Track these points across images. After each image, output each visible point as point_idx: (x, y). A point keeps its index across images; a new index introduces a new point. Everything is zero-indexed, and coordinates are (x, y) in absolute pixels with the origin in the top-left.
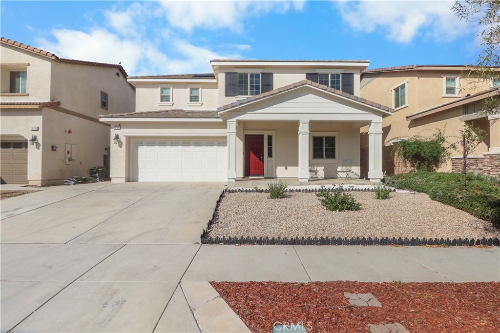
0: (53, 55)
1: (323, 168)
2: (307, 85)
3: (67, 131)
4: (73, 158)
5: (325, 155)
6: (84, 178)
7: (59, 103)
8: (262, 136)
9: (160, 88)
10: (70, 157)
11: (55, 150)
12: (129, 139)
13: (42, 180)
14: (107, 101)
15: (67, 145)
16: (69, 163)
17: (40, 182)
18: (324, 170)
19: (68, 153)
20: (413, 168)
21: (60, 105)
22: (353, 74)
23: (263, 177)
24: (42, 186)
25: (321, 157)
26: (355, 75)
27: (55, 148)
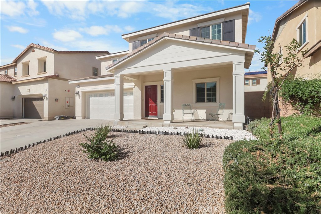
0: (53, 50)
1: (205, 111)
2: (166, 38)
3: (67, 91)
4: (71, 105)
5: (207, 100)
6: (66, 116)
7: (58, 76)
8: (156, 86)
9: (112, 60)
10: (68, 104)
11: (57, 101)
12: (84, 93)
13: (48, 117)
14: (98, 73)
15: (66, 98)
16: (68, 108)
17: (48, 118)
18: (206, 112)
19: (67, 102)
20: (296, 112)
21: (59, 76)
22: (234, 20)
23: (157, 118)
24: (49, 120)
25: (203, 101)
26: (235, 21)
27: (57, 100)
